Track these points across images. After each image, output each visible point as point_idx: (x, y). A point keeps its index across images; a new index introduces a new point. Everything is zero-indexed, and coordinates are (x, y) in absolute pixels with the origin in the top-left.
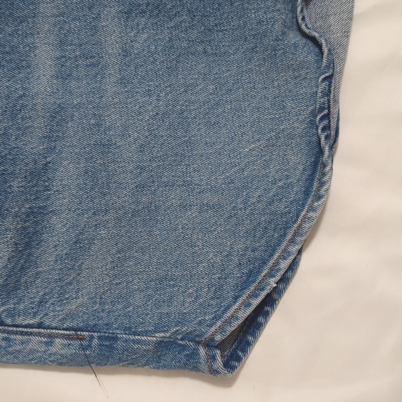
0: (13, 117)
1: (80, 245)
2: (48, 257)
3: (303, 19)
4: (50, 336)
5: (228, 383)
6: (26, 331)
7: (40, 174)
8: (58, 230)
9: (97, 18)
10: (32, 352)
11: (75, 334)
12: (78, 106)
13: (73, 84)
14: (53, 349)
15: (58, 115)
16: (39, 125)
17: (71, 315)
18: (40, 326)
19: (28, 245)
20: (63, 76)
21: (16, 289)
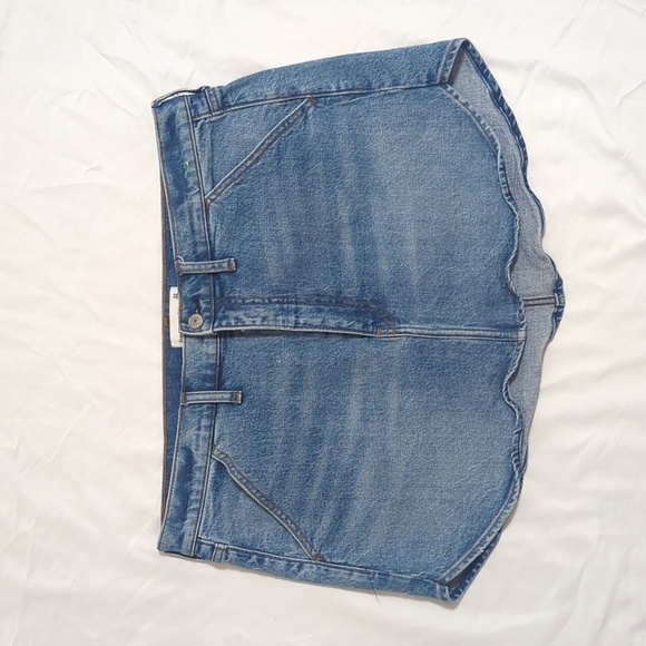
0: (336, 442)
1: (370, 518)
2: (351, 525)
3: (507, 394)
4: (351, 570)
5: (453, 607)
6: (338, 566)
7: (349, 476)
8: (358, 508)
9: (386, 388)
10: (340, 579)
11: (365, 570)
12: (372, 439)
13: (370, 425)
14: (352, 578)
15: (361, 443)
16: (350, 448)
17: (363, 559)
18: (345, 564)
19: (340, 517)
20: (364, 420)
21: (332, 541)
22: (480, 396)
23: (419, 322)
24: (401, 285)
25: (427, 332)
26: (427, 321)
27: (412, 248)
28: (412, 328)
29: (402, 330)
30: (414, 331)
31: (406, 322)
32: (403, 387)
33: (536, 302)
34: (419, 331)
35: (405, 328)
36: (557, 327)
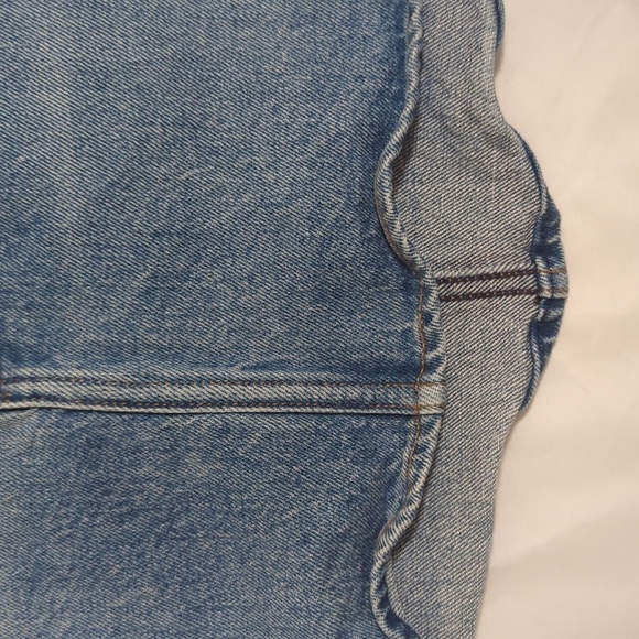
22: (294, 609)
23: (86, 356)
24: (21, 230)
25: (111, 392)
26: (114, 354)
27: (55, 101)
28: (63, 380)
29: (24, 388)
30: (66, 390)
31: (39, 359)
32: (33, 583)
33: (475, 287)
34: (83, 390)
35: (34, 379)
36: (542, 369)
